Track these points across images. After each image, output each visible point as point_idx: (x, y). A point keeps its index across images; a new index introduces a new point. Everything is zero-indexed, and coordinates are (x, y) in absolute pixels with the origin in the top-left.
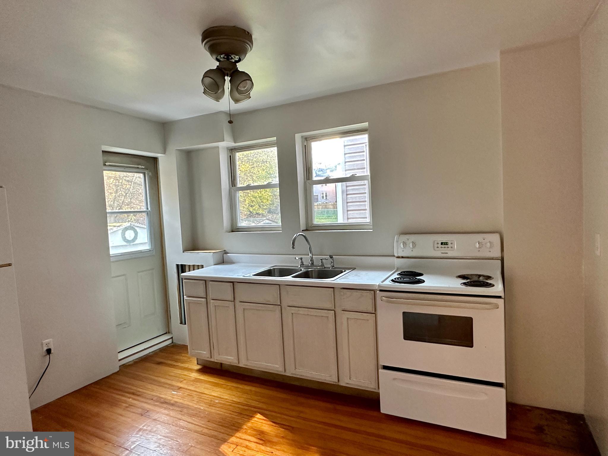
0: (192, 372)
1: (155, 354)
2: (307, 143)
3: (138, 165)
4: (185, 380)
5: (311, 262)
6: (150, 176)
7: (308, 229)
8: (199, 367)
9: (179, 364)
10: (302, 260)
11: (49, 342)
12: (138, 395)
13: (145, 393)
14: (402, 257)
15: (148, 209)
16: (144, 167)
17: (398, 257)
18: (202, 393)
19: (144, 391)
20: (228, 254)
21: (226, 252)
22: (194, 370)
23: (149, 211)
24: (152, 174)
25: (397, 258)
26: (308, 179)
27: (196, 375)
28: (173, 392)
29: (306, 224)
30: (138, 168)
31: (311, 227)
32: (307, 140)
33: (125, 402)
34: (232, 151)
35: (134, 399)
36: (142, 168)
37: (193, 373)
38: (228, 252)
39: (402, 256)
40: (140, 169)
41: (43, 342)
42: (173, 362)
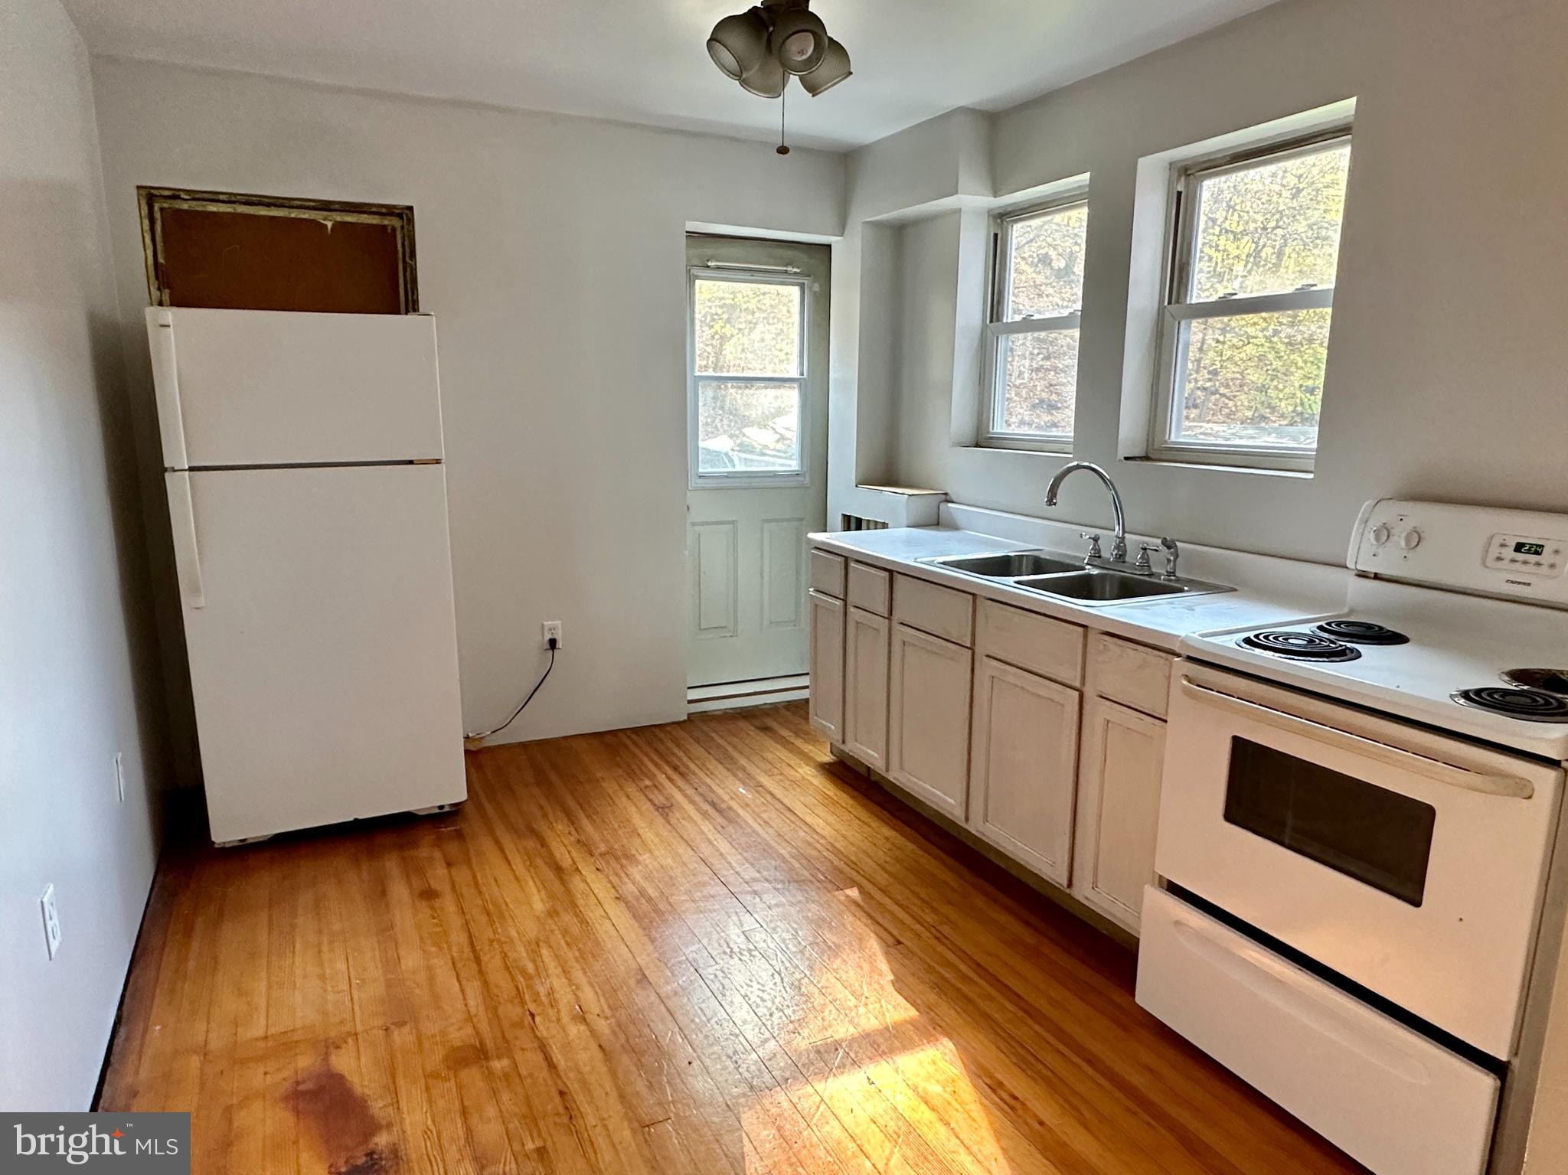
0: (807, 765)
1: (774, 710)
2: (1187, 186)
3: (786, 266)
4: (781, 774)
5: (1116, 551)
6: (815, 292)
7: (1150, 455)
8: (828, 758)
9: (799, 742)
10: (1099, 542)
11: (556, 626)
12: (682, 774)
13: (694, 773)
14: (1376, 577)
15: (803, 375)
16: (798, 271)
17: (1363, 575)
18: (789, 809)
19: (697, 770)
20: (950, 505)
21: (948, 498)
22: (815, 761)
23: (805, 379)
24: (821, 286)
25: (1359, 576)
26: (1173, 300)
27: (809, 772)
28: (741, 790)
29: (1148, 440)
30: (786, 272)
31: (1160, 450)
32: (1189, 175)
33: (652, 777)
34: (1002, 221)
35: (669, 778)
36: (795, 273)
37: (808, 768)
38: (954, 498)
39: (1376, 574)
40: (790, 274)
41: (545, 623)
42: (791, 734)
